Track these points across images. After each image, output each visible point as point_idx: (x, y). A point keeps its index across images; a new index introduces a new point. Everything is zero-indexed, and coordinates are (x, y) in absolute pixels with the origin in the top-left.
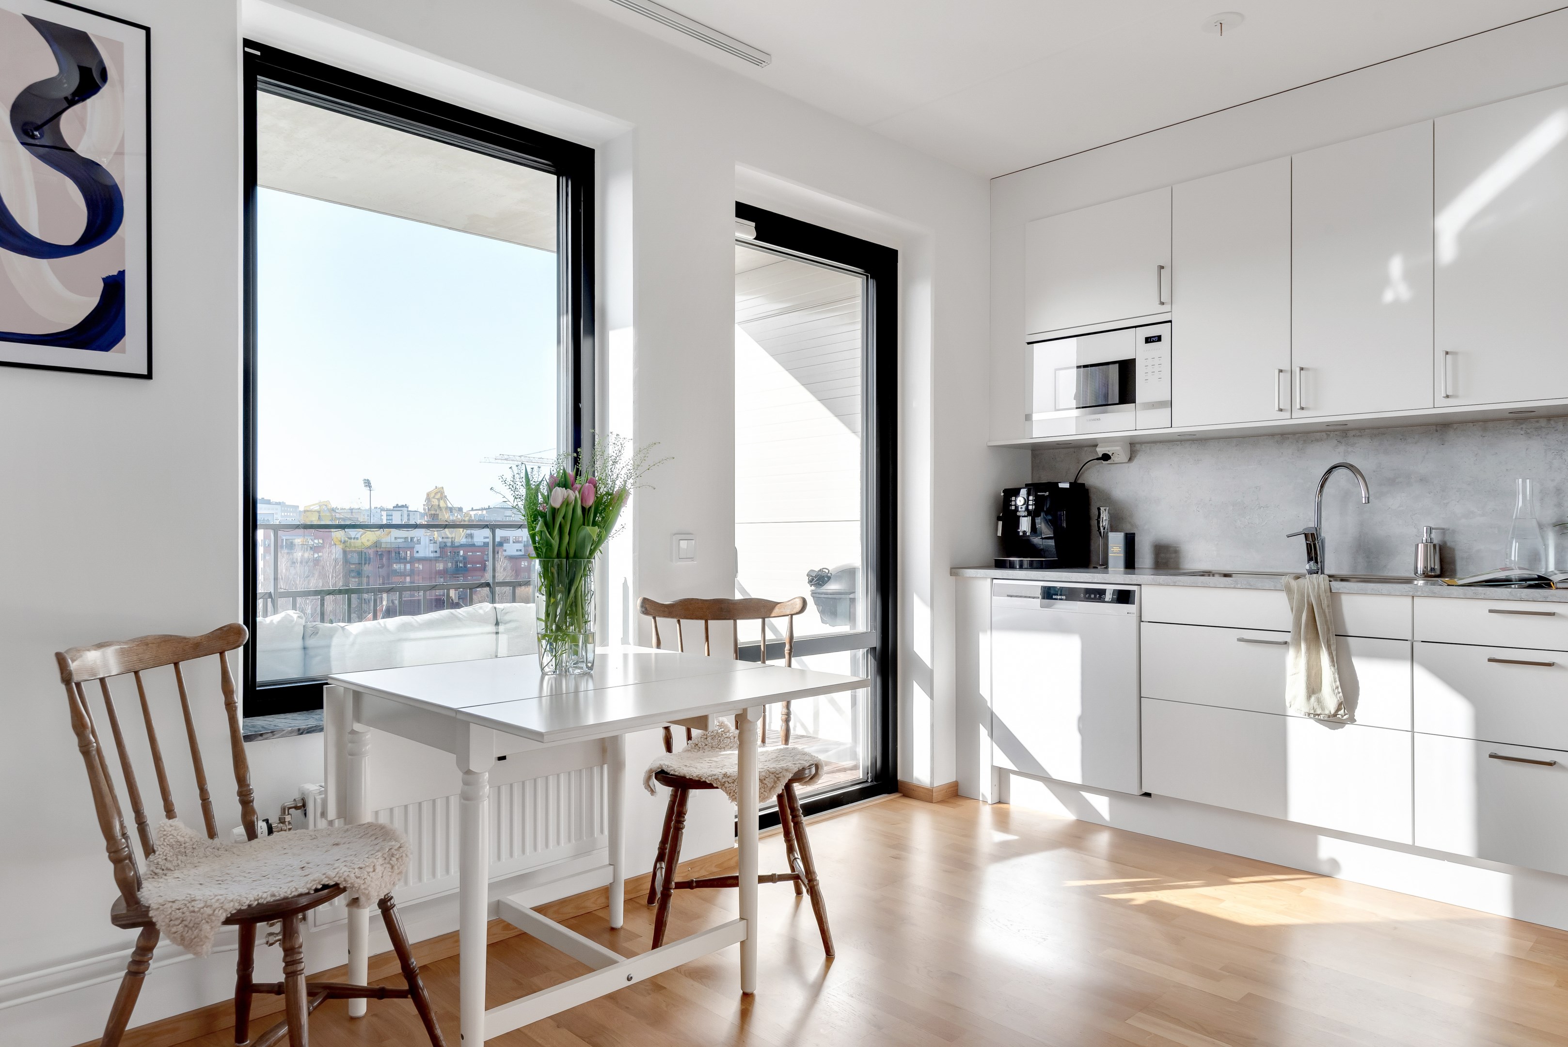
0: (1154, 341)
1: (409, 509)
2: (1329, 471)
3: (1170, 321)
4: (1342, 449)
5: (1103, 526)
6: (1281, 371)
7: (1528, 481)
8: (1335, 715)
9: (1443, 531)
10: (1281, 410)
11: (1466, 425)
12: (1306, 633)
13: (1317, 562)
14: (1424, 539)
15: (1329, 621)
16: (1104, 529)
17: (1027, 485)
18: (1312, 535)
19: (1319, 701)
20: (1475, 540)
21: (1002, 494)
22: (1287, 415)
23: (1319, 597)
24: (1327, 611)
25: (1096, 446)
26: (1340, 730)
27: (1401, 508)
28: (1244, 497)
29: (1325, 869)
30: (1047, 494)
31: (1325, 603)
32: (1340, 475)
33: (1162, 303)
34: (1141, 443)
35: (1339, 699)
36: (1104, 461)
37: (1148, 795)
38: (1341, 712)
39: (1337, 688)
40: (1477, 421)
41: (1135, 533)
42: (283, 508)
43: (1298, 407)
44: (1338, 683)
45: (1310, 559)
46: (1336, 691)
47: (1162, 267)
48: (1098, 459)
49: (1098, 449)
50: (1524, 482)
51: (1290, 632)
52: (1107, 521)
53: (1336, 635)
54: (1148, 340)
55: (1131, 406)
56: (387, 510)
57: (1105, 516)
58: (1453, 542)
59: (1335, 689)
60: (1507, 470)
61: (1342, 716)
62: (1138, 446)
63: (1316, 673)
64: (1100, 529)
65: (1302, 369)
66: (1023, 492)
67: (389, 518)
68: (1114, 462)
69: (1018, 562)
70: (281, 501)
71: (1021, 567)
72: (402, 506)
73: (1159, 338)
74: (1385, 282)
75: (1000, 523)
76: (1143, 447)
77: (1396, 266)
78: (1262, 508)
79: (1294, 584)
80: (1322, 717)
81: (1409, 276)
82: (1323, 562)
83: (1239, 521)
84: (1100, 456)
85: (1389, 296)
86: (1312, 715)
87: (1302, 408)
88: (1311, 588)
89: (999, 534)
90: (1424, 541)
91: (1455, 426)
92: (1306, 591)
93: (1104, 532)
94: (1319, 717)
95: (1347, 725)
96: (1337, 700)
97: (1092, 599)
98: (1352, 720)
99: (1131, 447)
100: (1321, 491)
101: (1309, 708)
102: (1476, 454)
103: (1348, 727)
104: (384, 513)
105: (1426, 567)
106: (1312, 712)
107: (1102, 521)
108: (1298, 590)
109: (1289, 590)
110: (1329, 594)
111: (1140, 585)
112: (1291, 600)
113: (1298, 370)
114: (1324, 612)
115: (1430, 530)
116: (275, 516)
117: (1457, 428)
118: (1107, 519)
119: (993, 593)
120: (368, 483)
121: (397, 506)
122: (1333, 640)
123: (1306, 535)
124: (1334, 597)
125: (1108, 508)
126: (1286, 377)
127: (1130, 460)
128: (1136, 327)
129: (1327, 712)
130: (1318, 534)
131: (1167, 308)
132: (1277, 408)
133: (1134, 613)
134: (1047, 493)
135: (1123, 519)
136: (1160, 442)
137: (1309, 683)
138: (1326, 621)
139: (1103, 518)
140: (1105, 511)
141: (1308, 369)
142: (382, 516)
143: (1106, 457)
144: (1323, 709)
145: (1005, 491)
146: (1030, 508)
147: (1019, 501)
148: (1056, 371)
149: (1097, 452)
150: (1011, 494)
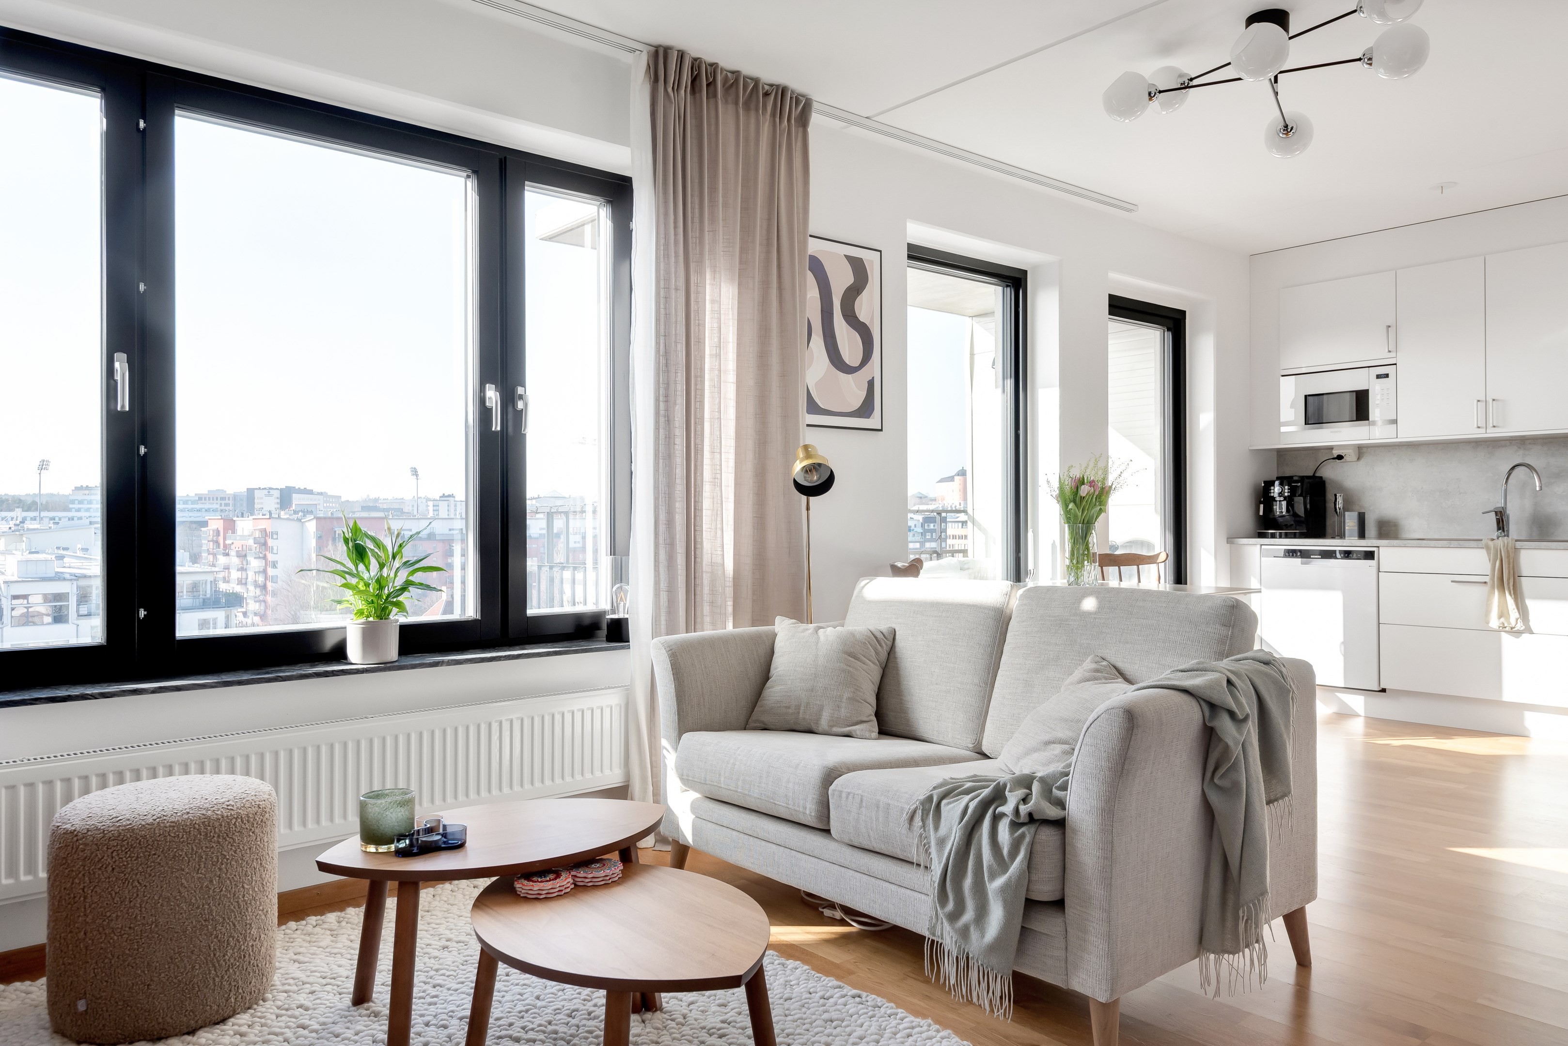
0: (1383, 378)
1: (456, 499)
2: (1513, 468)
3: (1396, 364)
4: (1521, 452)
5: (1339, 507)
6: (1478, 401)
8: (1516, 627)
10: (1479, 427)
13: (1504, 531)
16: (1340, 509)
17: (1278, 478)
18: (1501, 512)
19: (1506, 619)
21: (1263, 485)
22: (1483, 431)
23: (1506, 552)
24: (1511, 561)
25: (1333, 450)
26: (1521, 637)
27: (1564, 494)
28: (1448, 486)
30: (1299, 484)
31: (1510, 556)
32: (1520, 472)
33: (1390, 352)
34: (1367, 447)
36: (1338, 460)
37: (1384, 690)
38: (1520, 625)
41: (1364, 513)
42: (325, 499)
43: (1491, 425)
45: (1499, 529)
46: (1518, 615)
47: (1389, 326)
48: (1334, 459)
49: (1334, 452)
51: (1488, 575)
53: (1518, 576)
54: (1378, 377)
55: (1367, 422)
56: (434, 500)
57: (1340, 500)
61: (1521, 628)
62: (1364, 451)
63: (1504, 605)
64: (1336, 510)
65: (1494, 400)
66: (1277, 483)
67: (435, 508)
68: (1345, 461)
69: (1278, 534)
70: (323, 491)
71: (1280, 537)
72: (449, 496)
73: (1387, 376)
75: (1262, 506)
76: (1369, 449)
78: (1462, 494)
79: (1491, 543)
80: (1507, 629)
82: (1508, 531)
83: (1444, 503)
84: (1335, 456)
86: (1502, 628)
87: (1494, 427)
88: (1501, 546)
89: (1261, 513)
92: (1498, 548)
93: (1340, 512)
98: (1529, 632)
99: (1359, 450)
100: (1506, 482)
101: (1499, 624)
103: (1529, 636)
104: (431, 504)
106: (1501, 626)
107: (1338, 503)
108: (1494, 547)
109: (1487, 548)
110: (1512, 549)
111: (1378, 547)
112: (1489, 554)
113: (1491, 401)
114: (1509, 562)
116: (318, 507)
118: (1342, 503)
119: (1262, 554)
120: (415, 472)
121: (444, 496)
122: (1516, 579)
123: (1496, 513)
124: (1515, 551)
125: (1341, 494)
126: (1482, 405)
127: (1358, 459)
128: (1369, 367)
129: (1511, 626)
130: (1505, 512)
131: (1393, 354)
132: (1476, 426)
133: (1375, 566)
136: (1383, 447)
137: (1499, 608)
138: (1512, 568)
140: (1339, 496)
141: (1497, 400)
142: (428, 506)
143: (1340, 457)
145: (1265, 482)
146: (1286, 494)
147: (1276, 490)
148: (1306, 396)
149: (1332, 453)
150: (1269, 484)
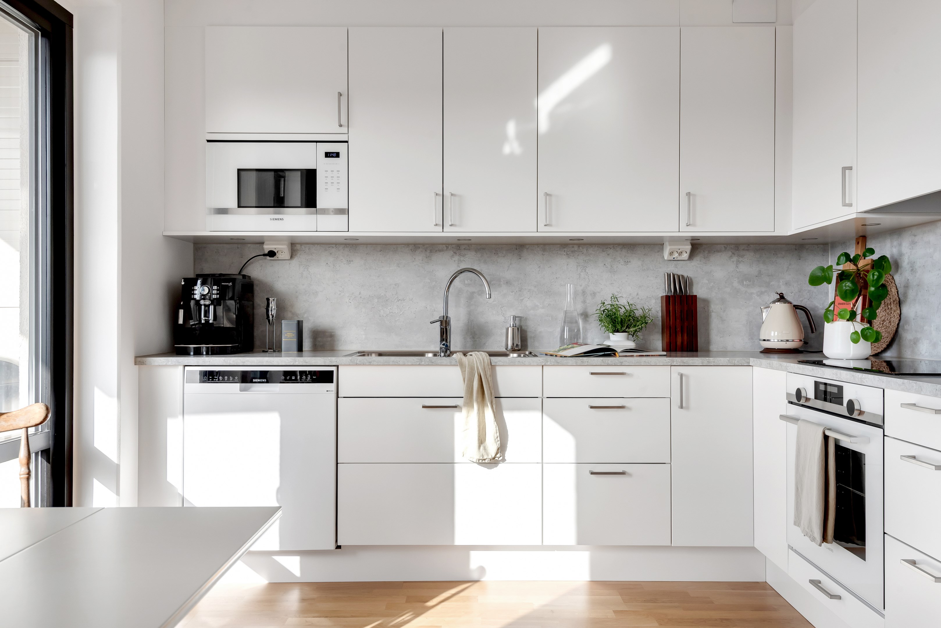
0: (332, 157)
3: (347, 142)
4: (470, 256)
5: (271, 314)
6: (435, 194)
7: (572, 285)
8: (494, 458)
9: (521, 318)
10: (434, 224)
11: (534, 246)
12: (477, 397)
13: (447, 342)
14: (512, 324)
15: (491, 387)
16: (273, 316)
18: (446, 321)
19: (485, 449)
20: (539, 325)
21: (183, 283)
22: (439, 228)
23: (484, 370)
24: (489, 379)
25: (263, 243)
26: (495, 468)
27: (495, 303)
28: (386, 292)
29: (475, 577)
31: (488, 373)
33: (341, 126)
34: (301, 244)
35: (498, 445)
36: (270, 257)
38: (498, 455)
39: (497, 437)
40: (541, 244)
41: (301, 321)
43: (448, 223)
44: (498, 434)
45: (442, 340)
46: (497, 440)
47: (341, 94)
48: (265, 255)
50: (570, 285)
51: (463, 397)
52: (275, 310)
53: (495, 397)
54: (328, 155)
55: (313, 210)
57: (273, 305)
58: (525, 326)
59: (496, 438)
60: (556, 278)
61: (499, 458)
62: (298, 247)
63: (482, 428)
64: (269, 317)
65: (452, 195)
66: (198, 281)
68: (277, 259)
73: (337, 155)
74: (504, 138)
75: (181, 312)
76: (303, 247)
77: (511, 128)
78: (400, 301)
80: (486, 461)
81: (520, 137)
83: (382, 311)
84: (266, 252)
85: (507, 149)
86: (481, 460)
87: (451, 225)
88: (479, 362)
89: (180, 321)
90: (512, 326)
91: (527, 246)
92: (475, 365)
93: (272, 319)
94: (485, 461)
95: (499, 464)
96: (497, 446)
97: (293, 380)
98: (504, 460)
99: (292, 246)
100: (448, 289)
101: (479, 455)
102: (539, 267)
103: (501, 465)
105: (513, 344)
106: (481, 458)
107: (271, 310)
108: (469, 365)
109: (461, 365)
110: (490, 366)
111: (336, 366)
112: (463, 372)
113: (449, 195)
114: (488, 381)
115: (515, 318)
117: (528, 248)
118: (275, 308)
122: (494, 400)
123: (442, 322)
124: (493, 367)
125: (276, 299)
126: (439, 200)
127: (292, 257)
128: (318, 142)
129: (490, 457)
131: (344, 130)
133: (332, 391)
134: (231, 283)
135: (284, 308)
136: (318, 244)
137: (479, 436)
138: (490, 387)
139: (272, 307)
140: (274, 301)
141: (455, 195)
143: (272, 254)
144: (488, 455)
145: (185, 280)
146: (214, 297)
147: (199, 290)
148: (239, 171)
149: (263, 249)
150: (190, 283)
